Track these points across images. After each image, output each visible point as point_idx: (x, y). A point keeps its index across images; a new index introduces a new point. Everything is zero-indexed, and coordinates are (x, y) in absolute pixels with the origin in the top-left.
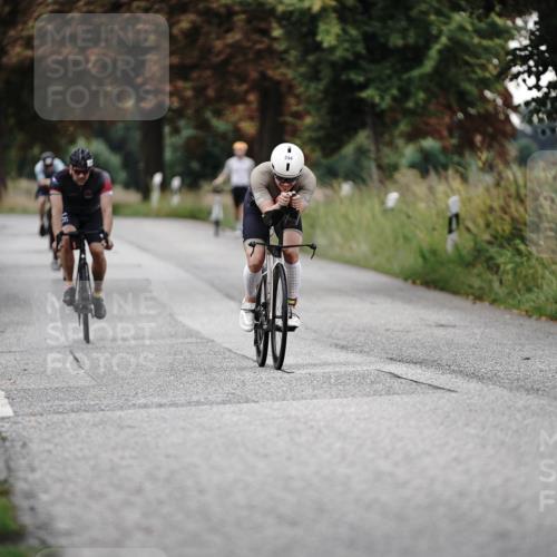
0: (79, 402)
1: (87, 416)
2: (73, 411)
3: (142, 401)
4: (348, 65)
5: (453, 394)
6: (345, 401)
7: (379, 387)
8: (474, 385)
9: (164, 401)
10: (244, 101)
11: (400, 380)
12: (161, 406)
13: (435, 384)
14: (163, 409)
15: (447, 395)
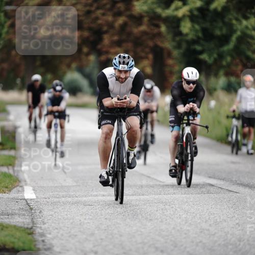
0: (66, 193)
1: (70, 199)
2: (63, 197)
3: (95, 193)
4: (194, 42)
5: (238, 194)
6: (188, 196)
7: (204, 190)
8: (247, 190)
9: (105, 193)
10: (147, 58)
11: (213, 187)
12: (104, 196)
13: (229, 189)
14: (104, 197)
15: (235, 195)
